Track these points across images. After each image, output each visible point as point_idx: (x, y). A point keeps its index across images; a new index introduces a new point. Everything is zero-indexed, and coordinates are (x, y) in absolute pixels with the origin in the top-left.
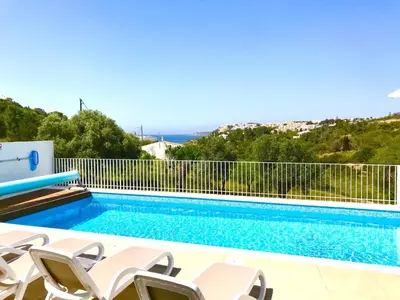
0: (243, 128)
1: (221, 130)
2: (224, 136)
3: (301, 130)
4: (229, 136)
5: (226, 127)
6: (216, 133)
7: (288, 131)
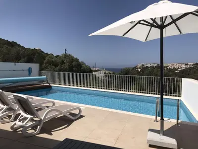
0: (149, 66)
1: (138, 67)
2: (139, 70)
3: (181, 68)
4: (142, 69)
5: (140, 65)
6: (135, 68)
7: (174, 68)
